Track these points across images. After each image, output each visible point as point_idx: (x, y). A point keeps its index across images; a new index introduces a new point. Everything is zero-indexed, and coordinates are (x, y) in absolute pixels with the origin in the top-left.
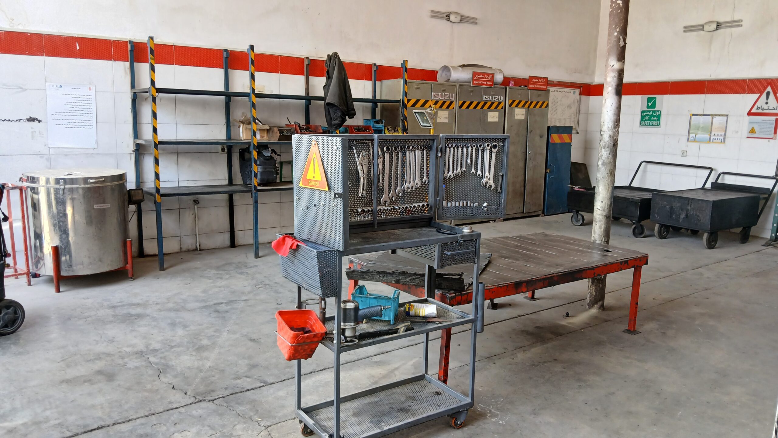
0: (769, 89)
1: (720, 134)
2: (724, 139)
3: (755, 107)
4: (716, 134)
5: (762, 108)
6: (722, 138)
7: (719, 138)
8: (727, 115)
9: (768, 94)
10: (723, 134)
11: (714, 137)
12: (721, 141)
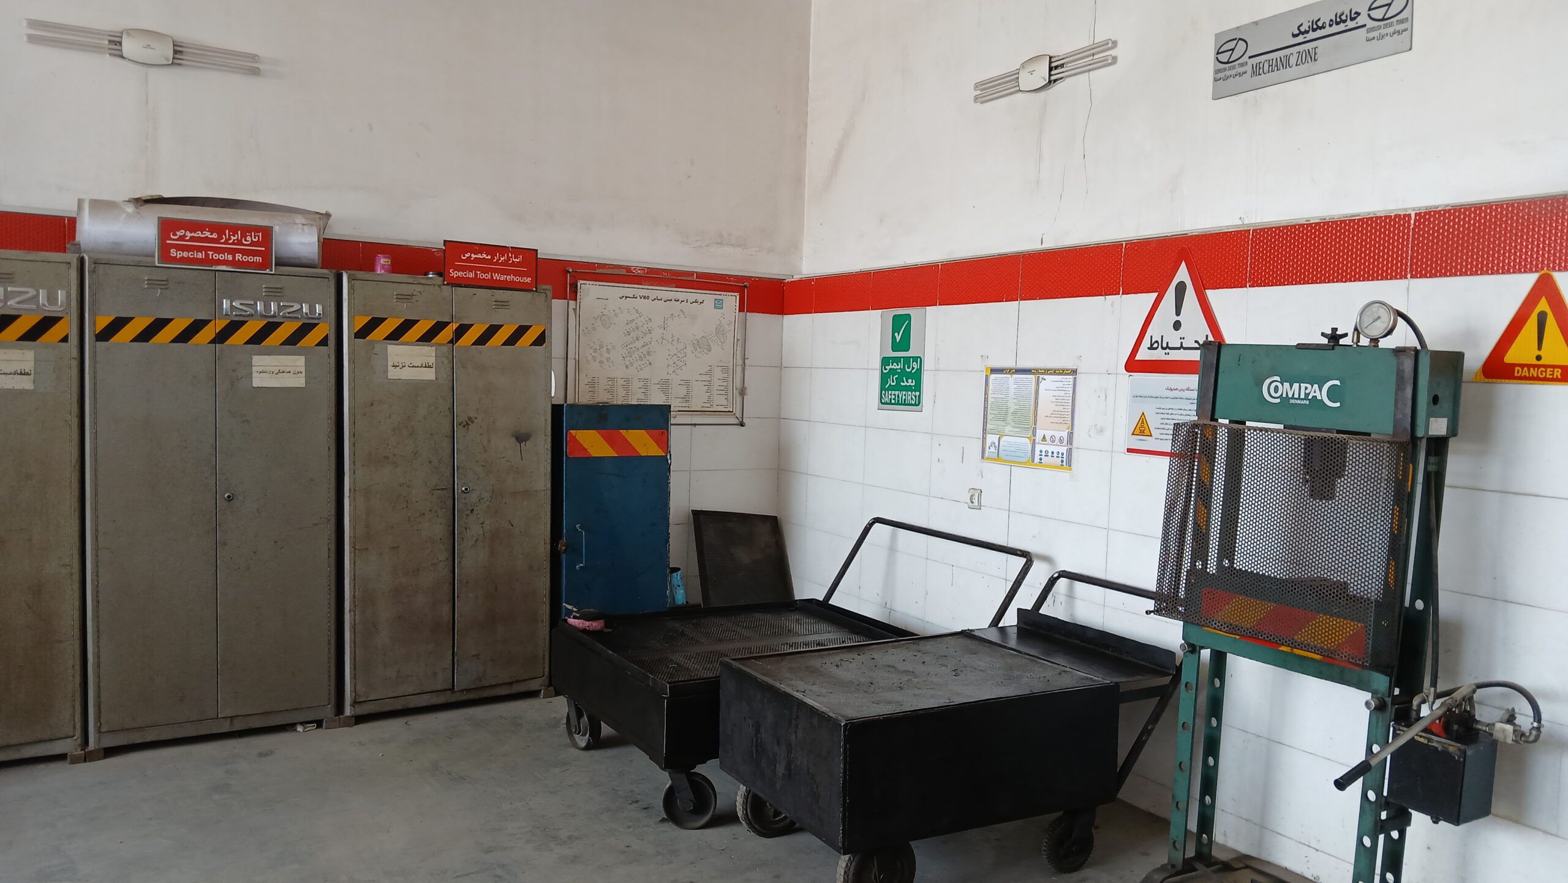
0: (1182, 274)
1: (1058, 434)
2: (1070, 451)
3: (1146, 343)
4: (1048, 434)
5: (1164, 345)
6: (1064, 450)
7: (1055, 449)
8: (1074, 372)
9: (1181, 289)
10: (1065, 434)
11: (1044, 448)
12: (1062, 461)
